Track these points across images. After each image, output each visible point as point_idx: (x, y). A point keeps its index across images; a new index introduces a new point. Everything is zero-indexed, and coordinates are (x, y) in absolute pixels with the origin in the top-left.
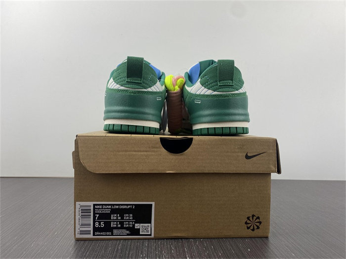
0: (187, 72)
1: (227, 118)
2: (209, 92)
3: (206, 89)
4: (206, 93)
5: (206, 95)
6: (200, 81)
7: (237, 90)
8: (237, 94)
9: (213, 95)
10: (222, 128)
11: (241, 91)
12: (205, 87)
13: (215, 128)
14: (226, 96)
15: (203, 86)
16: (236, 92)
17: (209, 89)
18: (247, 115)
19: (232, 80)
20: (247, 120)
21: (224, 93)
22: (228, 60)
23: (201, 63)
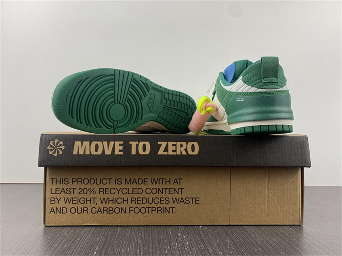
0: (222, 72)
1: (273, 115)
2: (253, 89)
3: (249, 87)
4: (250, 91)
5: (250, 93)
6: (242, 79)
7: (282, 87)
8: (282, 91)
9: (258, 92)
10: (268, 126)
11: (284, 88)
12: (248, 85)
13: (260, 126)
14: (272, 93)
15: (245, 83)
16: (281, 89)
17: (253, 86)
18: (291, 112)
19: (276, 77)
20: (291, 118)
21: (269, 90)
22: (272, 57)
23: (235, 63)
